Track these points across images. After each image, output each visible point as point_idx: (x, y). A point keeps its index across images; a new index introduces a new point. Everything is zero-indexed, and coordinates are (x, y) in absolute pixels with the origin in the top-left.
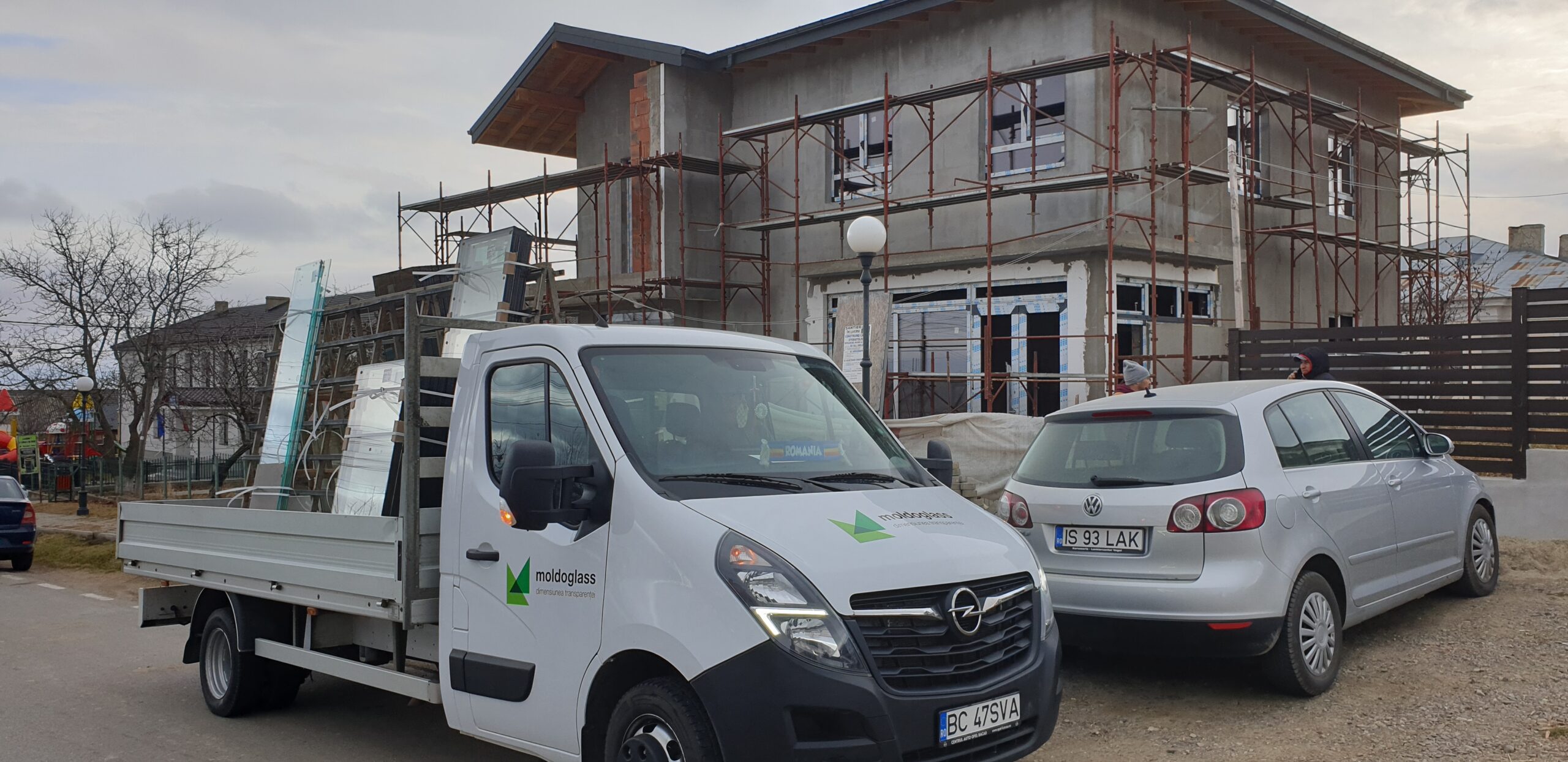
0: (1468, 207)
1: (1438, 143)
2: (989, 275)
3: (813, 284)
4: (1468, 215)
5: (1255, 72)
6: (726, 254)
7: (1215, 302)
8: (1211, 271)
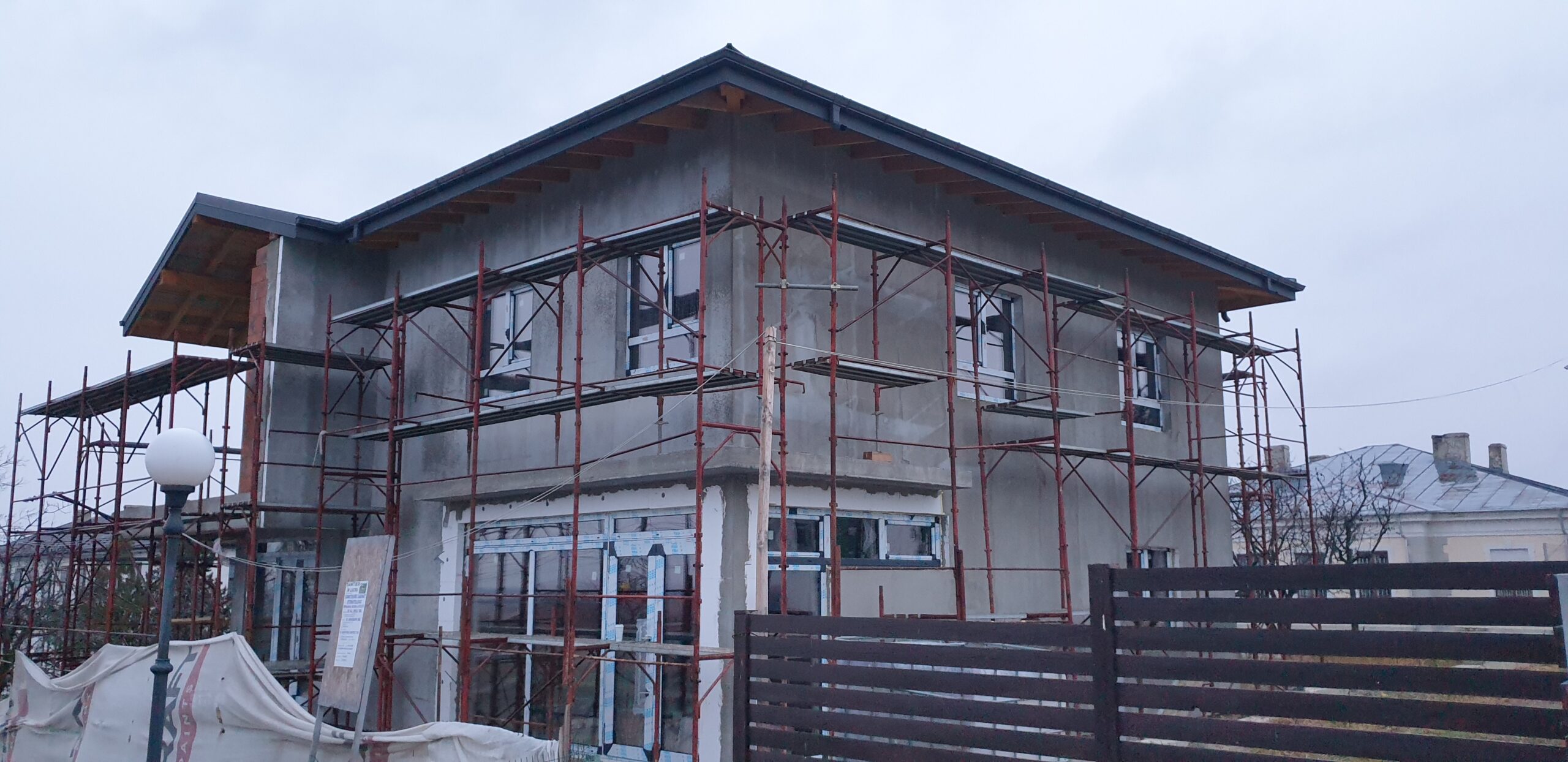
0: (1303, 419)
1: (1252, 339)
2: (576, 507)
3: (449, 510)
4: (1304, 426)
5: (951, 244)
6: (326, 470)
7: (942, 537)
8: (930, 497)
